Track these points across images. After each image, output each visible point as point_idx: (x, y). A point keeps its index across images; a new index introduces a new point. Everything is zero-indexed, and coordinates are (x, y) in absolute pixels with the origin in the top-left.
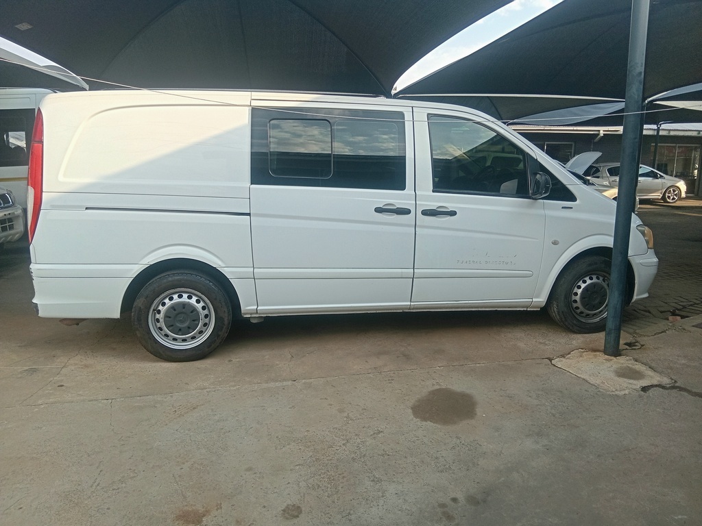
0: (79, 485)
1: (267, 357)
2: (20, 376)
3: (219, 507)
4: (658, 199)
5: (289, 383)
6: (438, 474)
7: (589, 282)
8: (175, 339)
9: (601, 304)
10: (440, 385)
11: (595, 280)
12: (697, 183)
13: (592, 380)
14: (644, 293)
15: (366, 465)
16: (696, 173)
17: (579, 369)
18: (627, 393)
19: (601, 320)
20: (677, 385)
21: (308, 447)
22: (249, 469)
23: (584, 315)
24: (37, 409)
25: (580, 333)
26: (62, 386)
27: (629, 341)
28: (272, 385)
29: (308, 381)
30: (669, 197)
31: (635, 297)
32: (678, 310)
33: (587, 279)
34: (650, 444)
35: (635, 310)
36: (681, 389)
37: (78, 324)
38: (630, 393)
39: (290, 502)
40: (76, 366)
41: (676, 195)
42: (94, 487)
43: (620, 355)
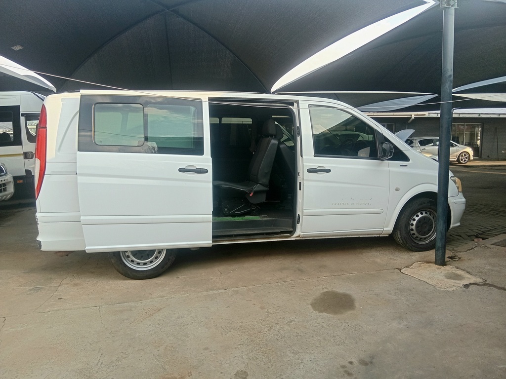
0: (88, 364)
1: (203, 274)
2: (29, 293)
3: (190, 374)
4: (454, 161)
5: (223, 291)
6: (337, 347)
7: (420, 216)
8: (138, 264)
9: (430, 231)
10: (327, 289)
11: (424, 215)
12: (480, 150)
13: (430, 282)
14: (457, 223)
15: (286, 343)
16: (479, 143)
17: (419, 275)
18: (455, 289)
19: (430, 242)
20: (487, 282)
21: (244, 333)
22: (206, 349)
23: (419, 239)
24: (46, 315)
25: (416, 251)
26: (61, 299)
27: (450, 256)
28: (211, 292)
29: (236, 289)
30: (462, 160)
31: (452, 226)
32: (479, 234)
33: (419, 214)
34: (476, 321)
35: (451, 235)
36: (490, 285)
37: (68, 255)
38: (456, 289)
39: (239, 369)
40: (69, 285)
41: (466, 158)
42: (99, 365)
43: (446, 265)
